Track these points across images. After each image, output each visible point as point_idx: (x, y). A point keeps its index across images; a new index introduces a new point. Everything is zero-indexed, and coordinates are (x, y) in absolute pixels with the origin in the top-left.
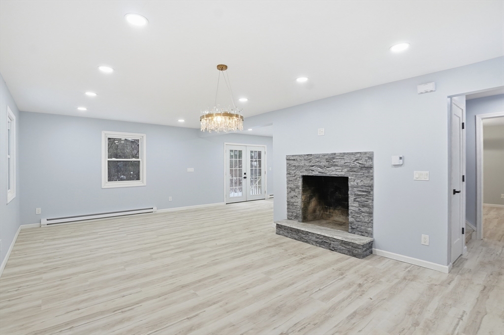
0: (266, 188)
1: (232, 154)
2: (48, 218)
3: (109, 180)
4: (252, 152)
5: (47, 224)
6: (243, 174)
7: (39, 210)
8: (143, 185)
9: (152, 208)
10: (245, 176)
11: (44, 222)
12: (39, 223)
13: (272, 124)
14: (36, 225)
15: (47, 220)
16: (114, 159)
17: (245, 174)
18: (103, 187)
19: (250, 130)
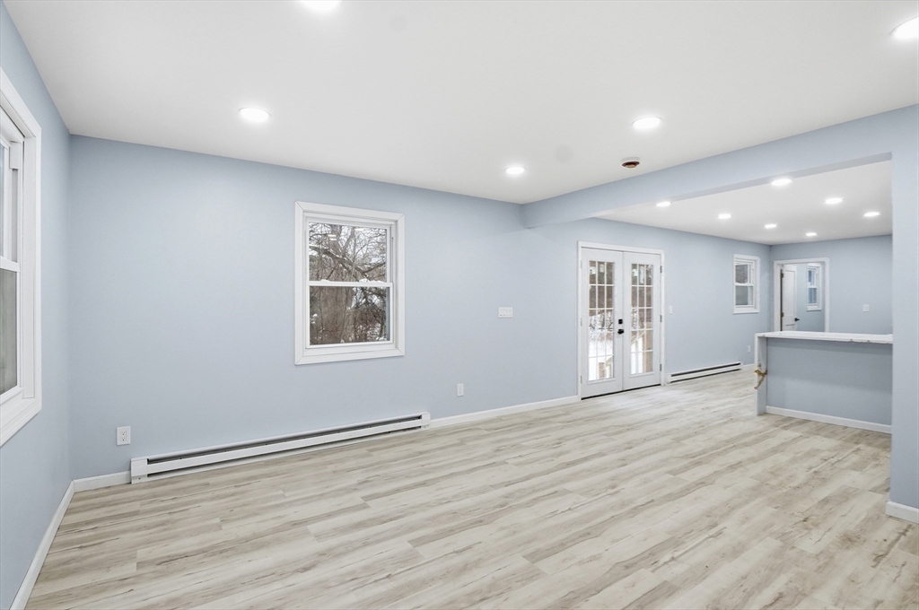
0: (663, 357)
1: (594, 273)
2: (151, 457)
3: (313, 342)
4: (634, 266)
5: (149, 475)
6: (617, 322)
7: (124, 435)
8: (396, 353)
9: (419, 417)
10: (620, 327)
11: (140, 468)
12: (126, 473)
13: (888, 156)
14: (118, 478)
15: (150, 462)
16: (324, 283)
17: (621, 322)
18: (300, 360)
19: (664, 204)
